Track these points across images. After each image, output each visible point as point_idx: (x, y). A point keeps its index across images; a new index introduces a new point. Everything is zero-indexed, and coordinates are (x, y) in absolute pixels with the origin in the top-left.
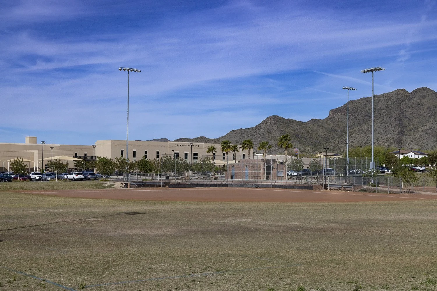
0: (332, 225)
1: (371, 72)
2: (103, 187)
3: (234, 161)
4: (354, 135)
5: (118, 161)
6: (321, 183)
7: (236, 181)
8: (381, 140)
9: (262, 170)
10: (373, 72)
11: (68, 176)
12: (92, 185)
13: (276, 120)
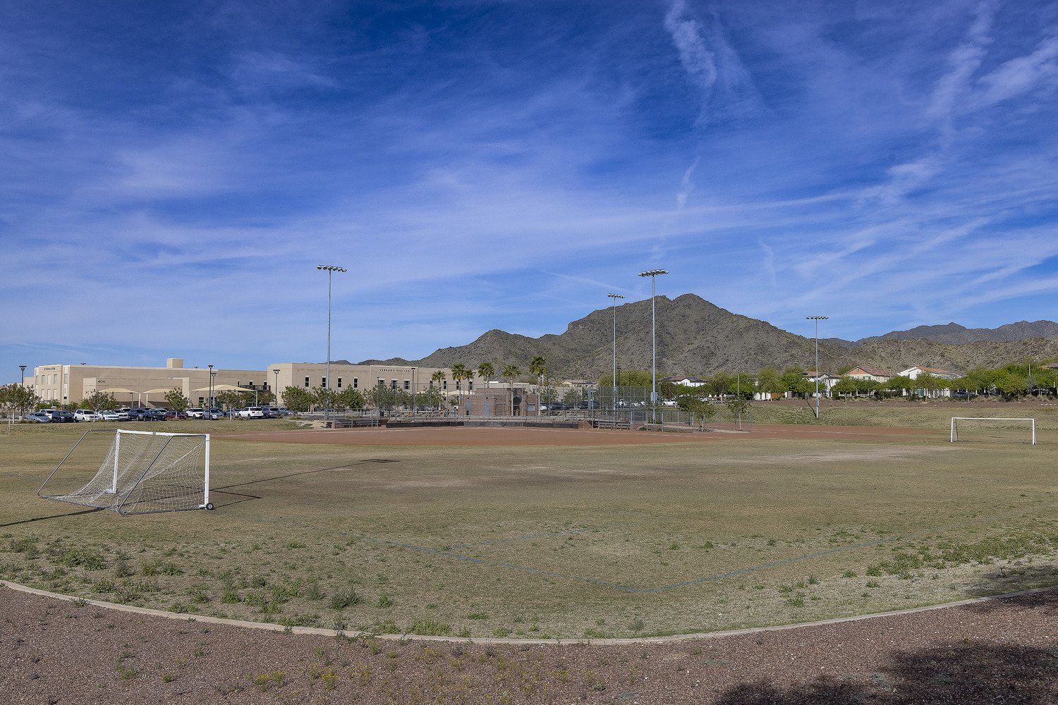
0: (652, 472)
1: (651, 276)
2: (297, 428)
3: (458, 391)
4: (601, 356)
5: (317, 392)
6: (588, 419)
7: (473, 418)
8: (636, 363)
9: (508, 403)
10: (653, 275)
11: (240, 412)
12: (281, 425)
13: (498, 336)
